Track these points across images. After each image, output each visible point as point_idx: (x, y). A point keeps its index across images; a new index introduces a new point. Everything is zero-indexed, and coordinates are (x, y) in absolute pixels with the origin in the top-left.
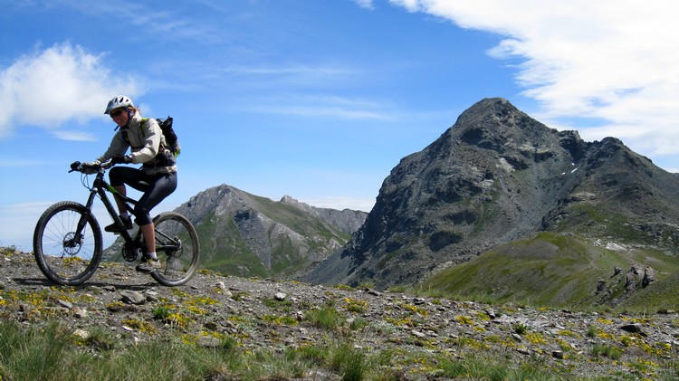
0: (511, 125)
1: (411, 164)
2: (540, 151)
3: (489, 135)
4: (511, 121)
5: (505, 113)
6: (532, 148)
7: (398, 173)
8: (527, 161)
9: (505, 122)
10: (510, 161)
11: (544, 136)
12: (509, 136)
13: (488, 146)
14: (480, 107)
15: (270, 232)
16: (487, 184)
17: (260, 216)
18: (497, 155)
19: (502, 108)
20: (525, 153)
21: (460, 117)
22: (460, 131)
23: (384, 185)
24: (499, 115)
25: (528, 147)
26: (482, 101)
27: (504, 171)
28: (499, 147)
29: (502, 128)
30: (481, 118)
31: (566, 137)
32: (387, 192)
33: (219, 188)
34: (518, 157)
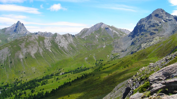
0: (164, 14)
1: (143, 20)
2: (170, 19)
3: (160, 15)
4: (164, 13)
5: (163, 11)
6: (168, 18)
7: (140, 22)
8: (167, 21)
9: (163, 13)
10: (164, 20)
11: (170, 16)
12: (164, 16)
13: (160, 17)
14: (158, 10)
15: (112, 32)
16: (160, 24)
17: (110, 29)
18: (162, 19)
19: (162, 10)
20: (167, 19)
21: (153, 12)
22: (154, 14)
23: (137, 24)
24: (162, 12)
25: (167, 18)
26: (158, 9)
27: (163, 22)
28: (162, 18)
29: (162, 14)
30: (158, 12)
31: (175, 17)
32: (138, 25)
33: (101, 23)
34: (166, 20)
